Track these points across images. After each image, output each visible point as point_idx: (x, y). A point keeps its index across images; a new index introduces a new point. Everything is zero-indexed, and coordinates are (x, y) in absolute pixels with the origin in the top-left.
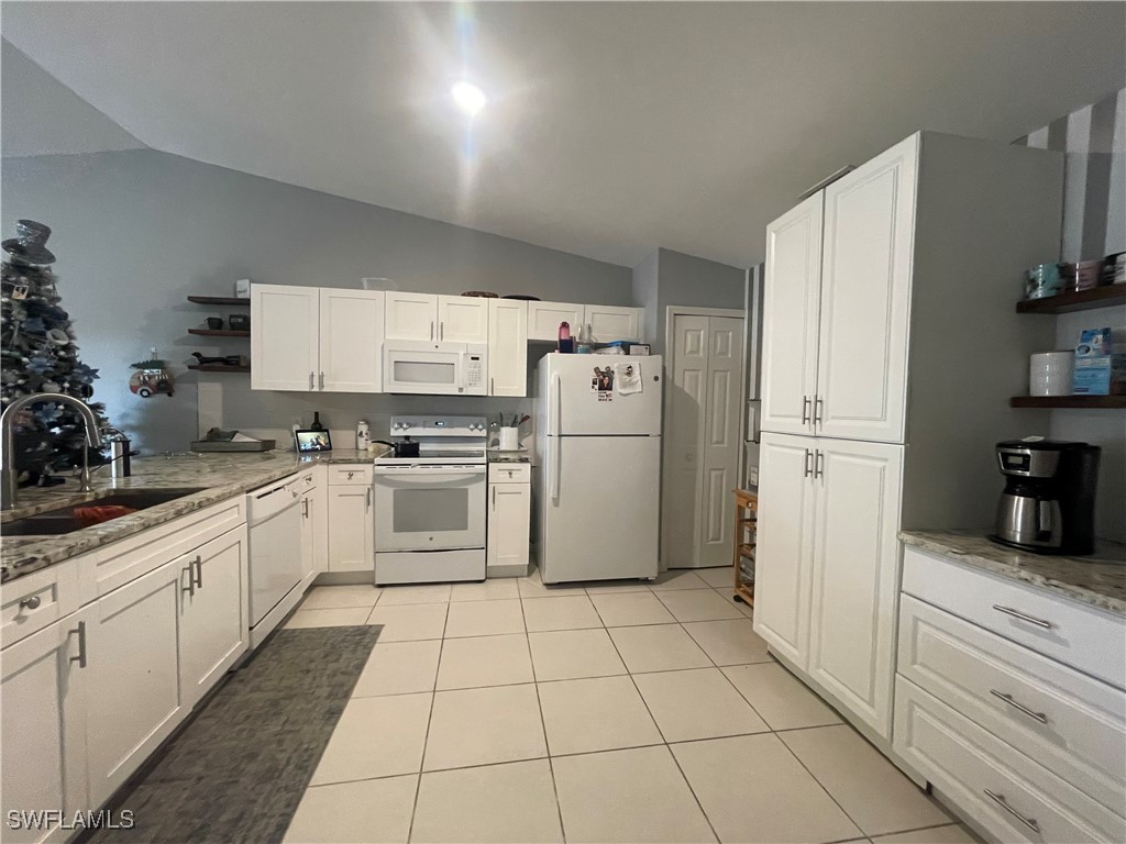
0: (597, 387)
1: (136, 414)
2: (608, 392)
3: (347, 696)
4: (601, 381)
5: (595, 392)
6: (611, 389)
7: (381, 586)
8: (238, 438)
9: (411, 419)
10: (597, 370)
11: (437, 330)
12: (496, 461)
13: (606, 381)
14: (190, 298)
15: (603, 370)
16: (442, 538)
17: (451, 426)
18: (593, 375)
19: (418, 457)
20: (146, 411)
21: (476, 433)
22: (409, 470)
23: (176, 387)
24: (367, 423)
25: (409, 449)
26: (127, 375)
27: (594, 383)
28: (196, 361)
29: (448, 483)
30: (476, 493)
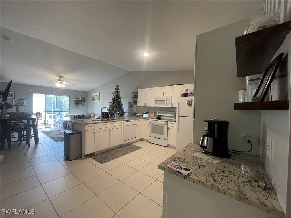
0: (188, 105)
1: (128, 110)
2: (191, 106)
3: (127, 154)
4: (189, 103)
5: (188, 106)
6: (192, 105)
7: (150, 143)
8: (137, 114)
9: (160, 112)
10: (188, 100)
11: (163, 94)
12: (169, 121)
13: (190, 103)
14: (133, 93)
15: (190, 100)
16: (160, 136)
17: (167, 114)
18: (187, 102)
19: (160, 119)
20: (129, 109)
21: (172, 115)
22: (154, 121)
23: (132, 106)
24: (154, 112)
25: (159, 118)
26: (127, 105)
27: (187, 104)
28: (133, 102)
29: (159, 125)
30: (165, 127)
